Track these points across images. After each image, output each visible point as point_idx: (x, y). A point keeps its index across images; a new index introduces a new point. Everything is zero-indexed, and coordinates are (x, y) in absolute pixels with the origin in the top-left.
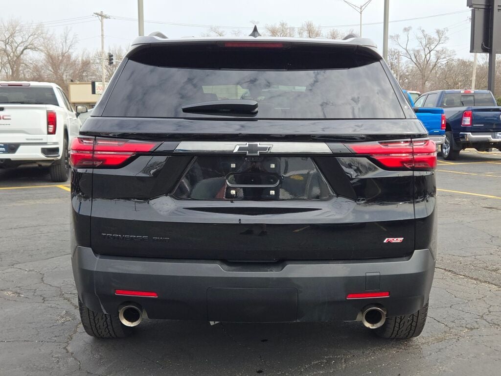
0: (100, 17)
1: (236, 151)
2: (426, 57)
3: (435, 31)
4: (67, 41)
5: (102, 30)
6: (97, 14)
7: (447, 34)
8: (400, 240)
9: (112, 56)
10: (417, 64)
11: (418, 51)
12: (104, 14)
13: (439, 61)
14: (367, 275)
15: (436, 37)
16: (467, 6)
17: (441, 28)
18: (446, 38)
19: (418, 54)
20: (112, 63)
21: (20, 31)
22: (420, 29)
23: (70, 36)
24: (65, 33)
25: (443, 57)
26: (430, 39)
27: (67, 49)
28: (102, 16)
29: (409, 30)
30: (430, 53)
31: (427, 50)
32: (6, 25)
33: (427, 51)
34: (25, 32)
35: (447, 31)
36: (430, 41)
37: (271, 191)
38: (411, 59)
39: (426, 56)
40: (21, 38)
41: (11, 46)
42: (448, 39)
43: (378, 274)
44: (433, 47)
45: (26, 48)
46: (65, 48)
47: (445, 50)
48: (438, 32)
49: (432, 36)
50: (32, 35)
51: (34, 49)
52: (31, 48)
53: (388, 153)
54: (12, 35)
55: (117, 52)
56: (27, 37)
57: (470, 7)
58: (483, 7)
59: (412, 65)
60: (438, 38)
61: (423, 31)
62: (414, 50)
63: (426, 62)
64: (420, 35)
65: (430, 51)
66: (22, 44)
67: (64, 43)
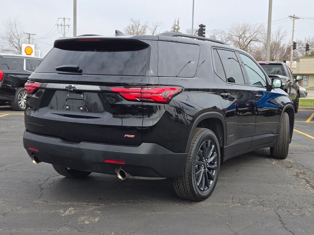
0: (293, 18)
1: (65, 88)
4: (280, 35)
5: (294, 27)
6: (290, 16)
8: (133, 136)
9: (296, 43)
12: (296, 16)
14: (114, 151)
20: (296, 48)
21: (249, 30)
23: (282, 32)
24: (278, 29)
27: (279, 40)
28: (294, 17)
32: (241, 26)
34: (251, 31)
40: (249, 34)
41: (243, 40)
43: (119, 152)
45: (251, 40)
46: (278, 39)
50: (256, 32)
51: (257, 40)
52: (254, 40)
53: (128, 92)
54: (244, 33)
55: (311, 41)
56: (253, 33)
66: (249, 38)
67: (278, 36)
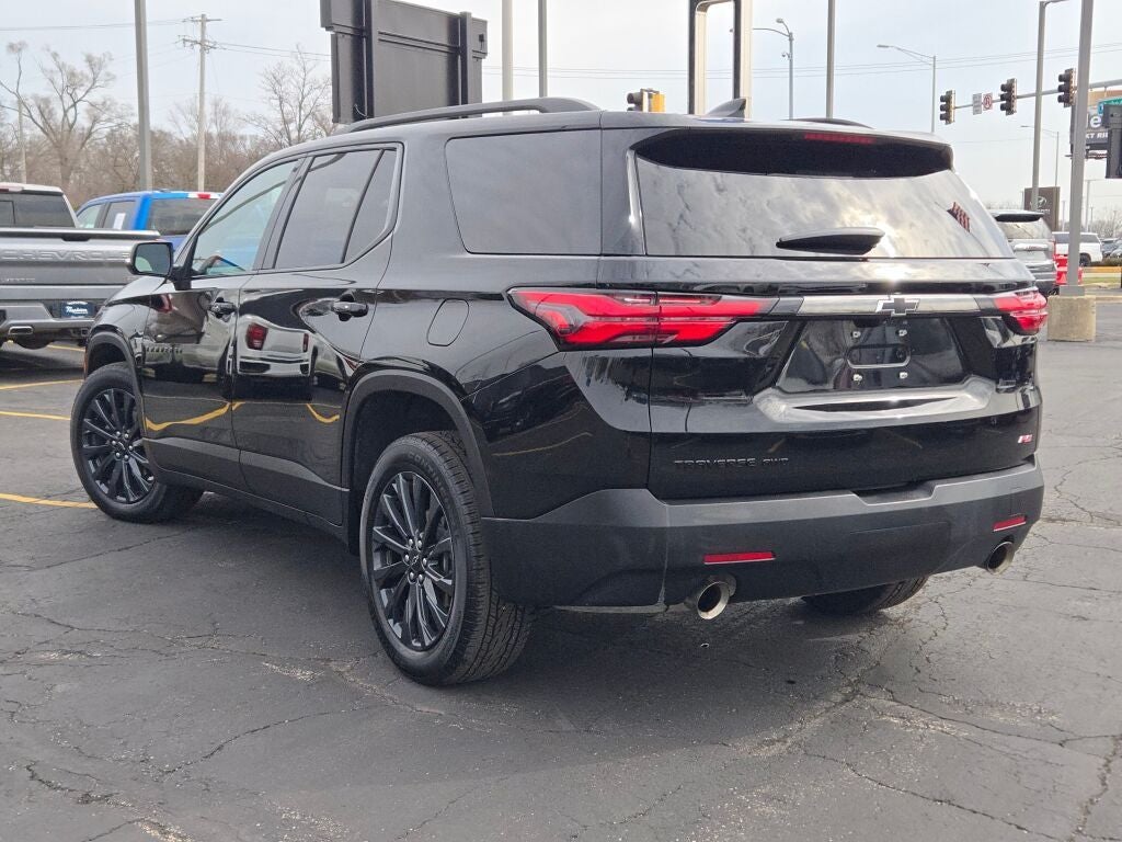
1: (879, 309)
2: (65, 115)
3: (84, 58)
7: (111, 68)
10: (47, 129)
11: (47, 101)
13: (97, 126)
15: (87, 71)
16: (322, 26)
17: (97, 54)
18: (111, 77)
19: (47, 107)
22: (48, 50)
25: (104, 117)
26: (73, 74)
29: (20, 50)
30: (74, 105)
31: (67, 98)
33: (68, 102)
35: (111, 59)
36: (73, 81)
37: (901, 374)
38: (31, 117)
39: (65, 112)
42: (114, 78)
44: (80, 93)
47: (108, 103)
48: (89, 60)
49: (78, 71)
57: (328, 28)
58: (350, 31)
59: (33, 132)
60: (91, 76)
61: (55, 55)
62: (35, 97)
63: (67, 127)
64: (50, 64)
65: (75, 103)
